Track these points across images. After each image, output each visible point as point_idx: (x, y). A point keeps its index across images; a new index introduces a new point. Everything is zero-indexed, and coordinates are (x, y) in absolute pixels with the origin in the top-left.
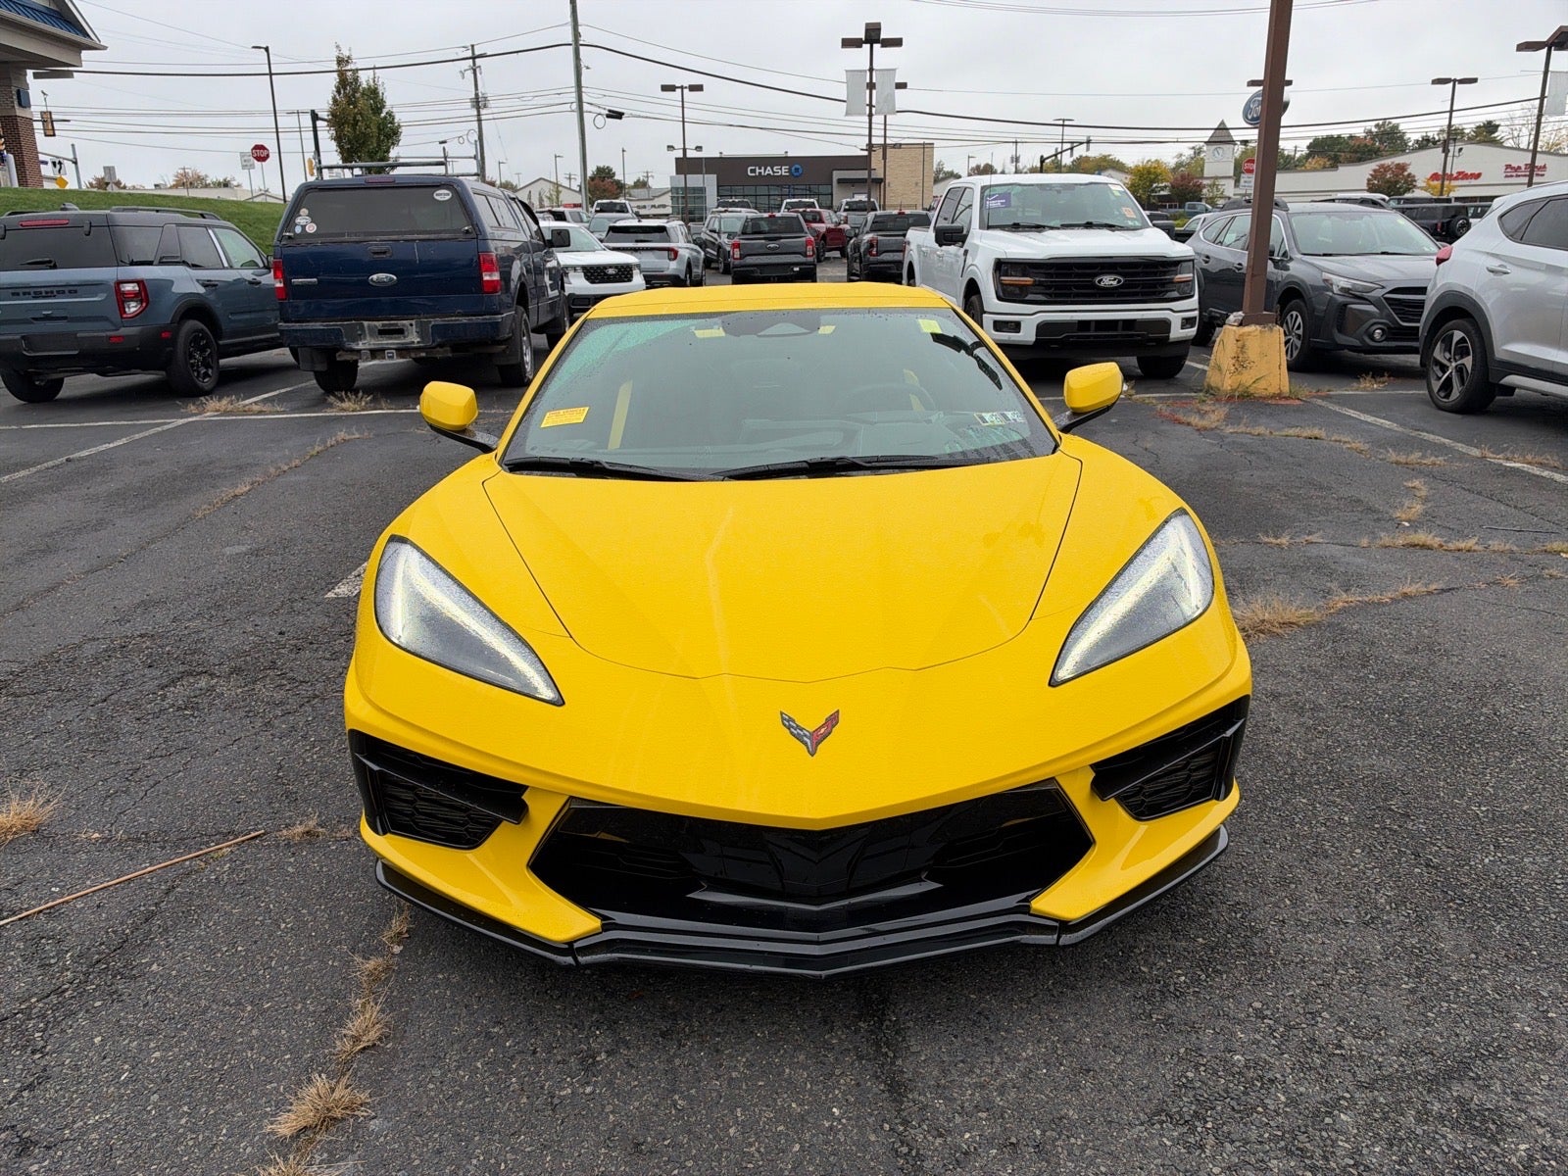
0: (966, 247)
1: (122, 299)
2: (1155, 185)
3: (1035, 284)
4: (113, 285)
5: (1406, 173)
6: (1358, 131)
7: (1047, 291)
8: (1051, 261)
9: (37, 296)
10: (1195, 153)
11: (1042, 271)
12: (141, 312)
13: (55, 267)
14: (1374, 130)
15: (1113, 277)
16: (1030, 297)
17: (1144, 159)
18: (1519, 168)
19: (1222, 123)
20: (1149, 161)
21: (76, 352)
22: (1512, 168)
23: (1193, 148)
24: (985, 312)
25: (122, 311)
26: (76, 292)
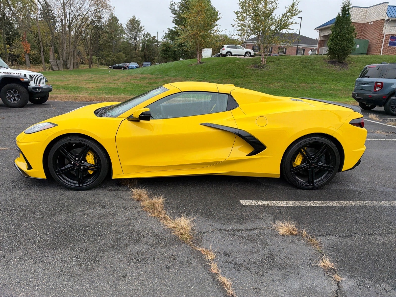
1: (376, 86)
4: (375, 83)
9: (363, 84)
12: (380, 90)
13: (368, 77)
21: (362, 98)
25: (375, 89)
26: (368, 84)
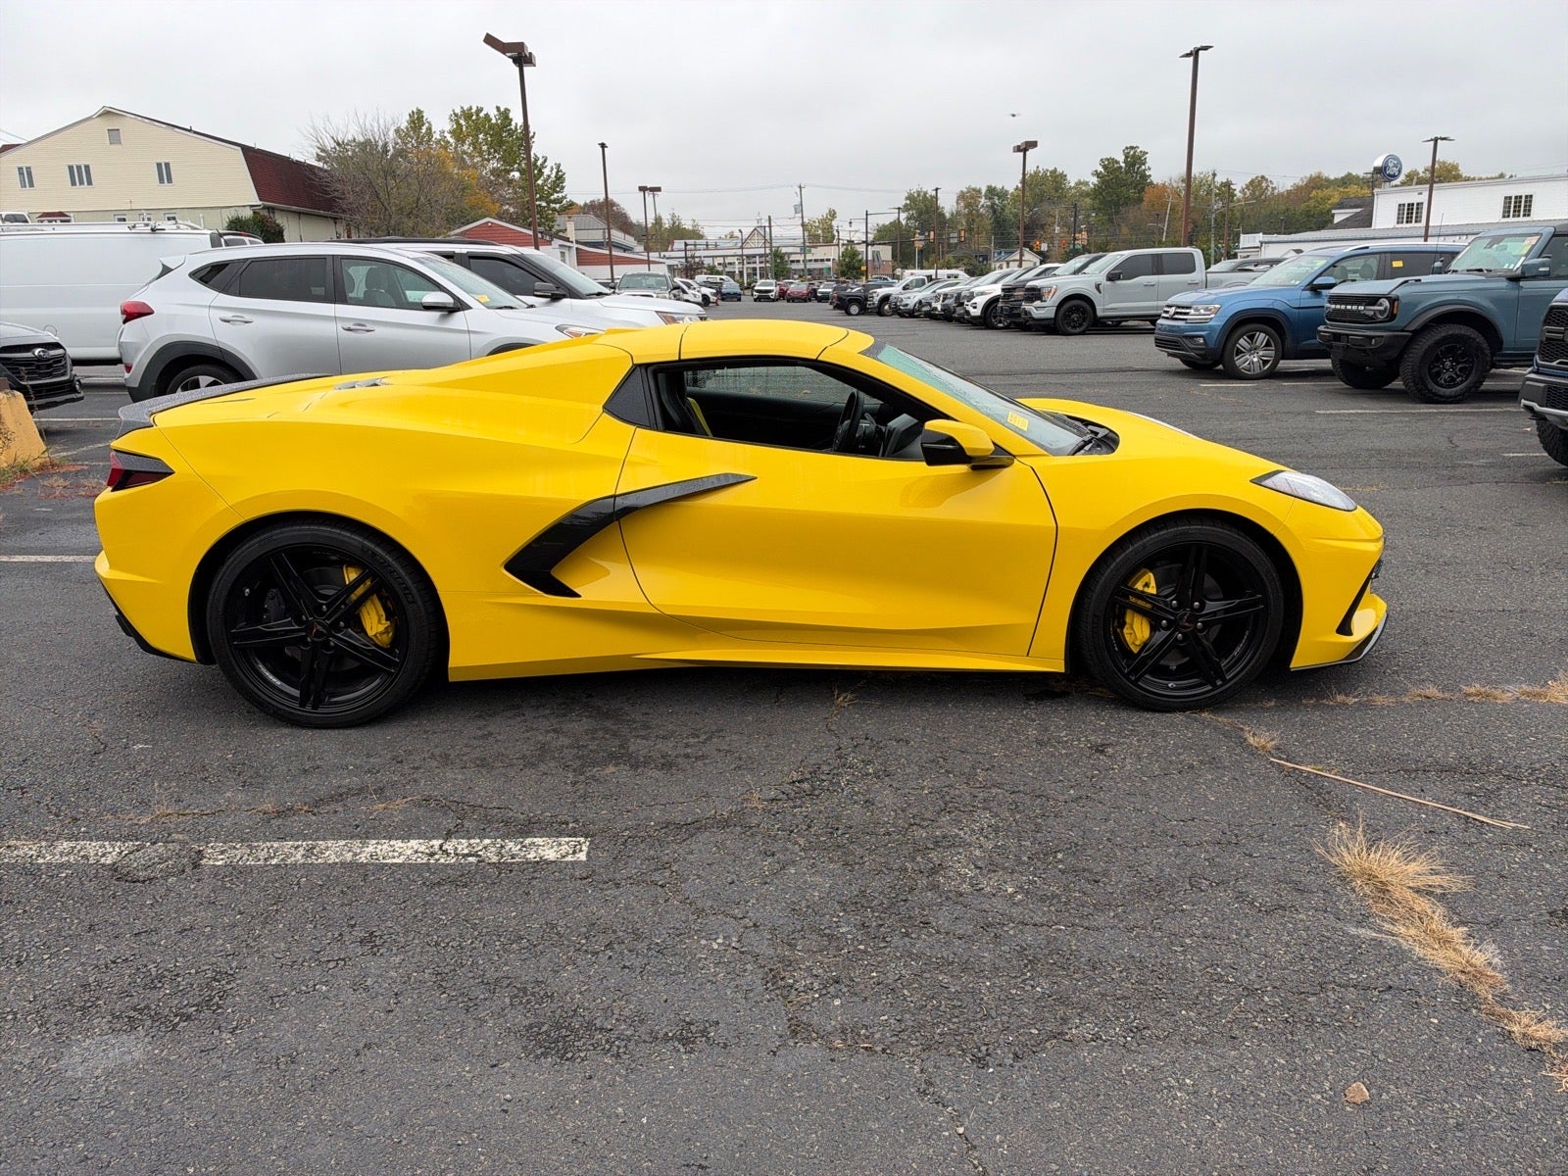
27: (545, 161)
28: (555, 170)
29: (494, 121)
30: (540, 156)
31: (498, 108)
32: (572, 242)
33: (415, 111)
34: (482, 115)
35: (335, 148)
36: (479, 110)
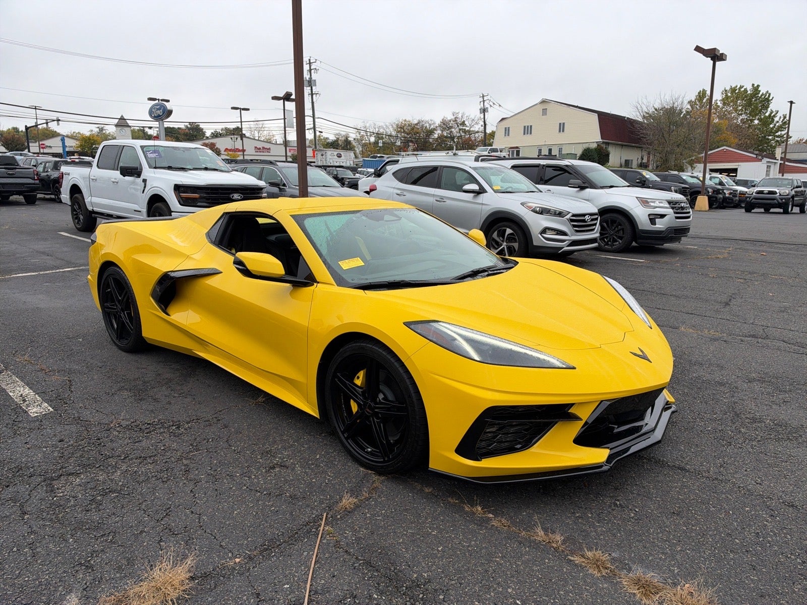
0: (143, 177)
2: (94, 146)
3: (201, 198)
5: (216, 147)
6: (182, 126)
7: (208, 201)
8: (209, 186)
10: (99, 130)
11: (204, 191)
14: (189, 126)
15: (238, 195)
16: (199, 204)
17: (71, 131)
18: (260, 148)
19: (122, 116)
20: (74, 132)
22: (258, 148)
23: (98, 127)
24: (173, 212)
27: (777, 113)
28: (782, 118)
29: (749, 92)
30: (774, 111)
31: (753, 85)
32: (778, 160)
33: (702, 90)
34: (743, 89)
35: (654, 112)
36: (741, 87)
